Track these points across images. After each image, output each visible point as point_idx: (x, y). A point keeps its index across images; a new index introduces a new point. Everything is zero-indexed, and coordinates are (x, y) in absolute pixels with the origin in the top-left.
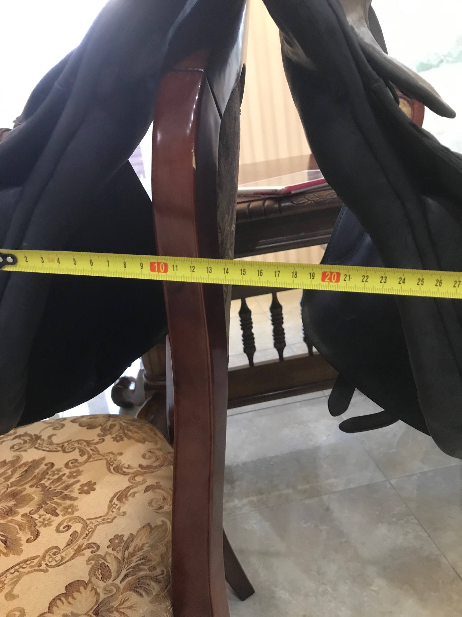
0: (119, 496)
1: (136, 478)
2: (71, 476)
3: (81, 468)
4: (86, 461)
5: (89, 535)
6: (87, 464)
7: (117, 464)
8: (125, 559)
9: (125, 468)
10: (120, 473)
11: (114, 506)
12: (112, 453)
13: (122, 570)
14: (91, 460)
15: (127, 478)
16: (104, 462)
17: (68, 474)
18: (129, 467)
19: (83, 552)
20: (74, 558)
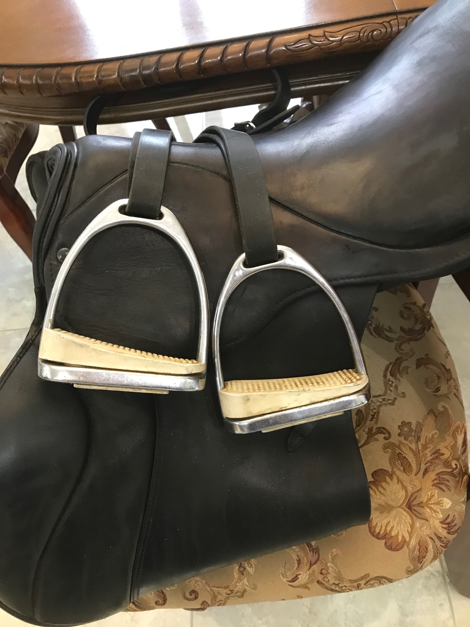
0: (391, 370)
1: (403, 347)
5: (375, 417)
7: (376, 324)
8: (420, 451)
9: (386, 330)
10: (383, 338)
11: (390, 383)
13: (420, 464)
15: (393, 345)
18: (391, 330)
19: (376, 437)
20: (369, 442)
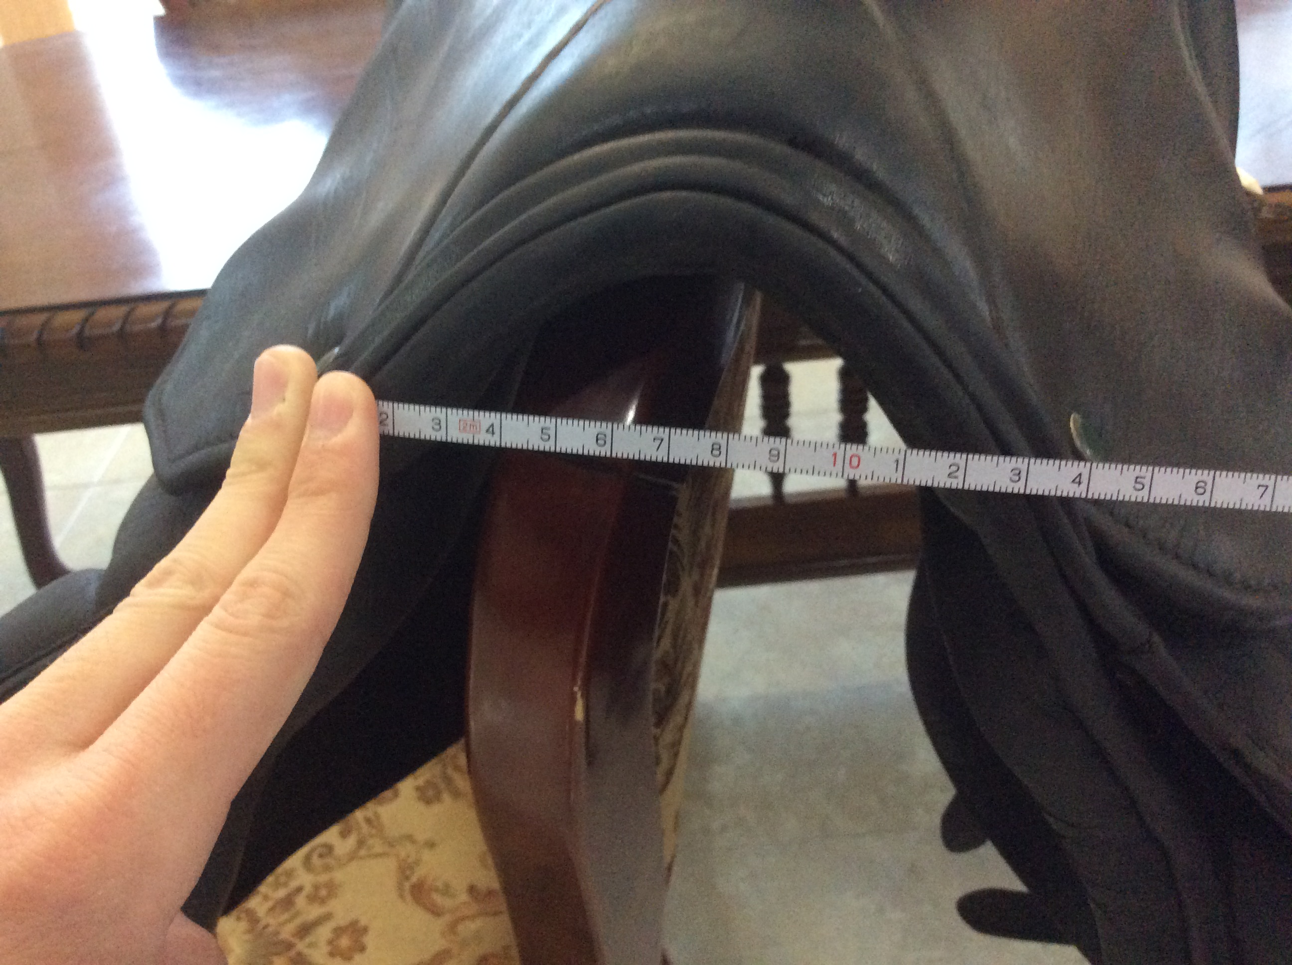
1: (460, 928)
2: (314, 898)
3: (338, 876)
4: (352, 857)
6: (354, 865)
7: (421, 877)
9: (437, 890)
10: (424, 907)
12: (410, 838)
14: (363, 852)
15: (439, 924)
16: (391, 864)
17: (308, 889)
18: (446, 890)
